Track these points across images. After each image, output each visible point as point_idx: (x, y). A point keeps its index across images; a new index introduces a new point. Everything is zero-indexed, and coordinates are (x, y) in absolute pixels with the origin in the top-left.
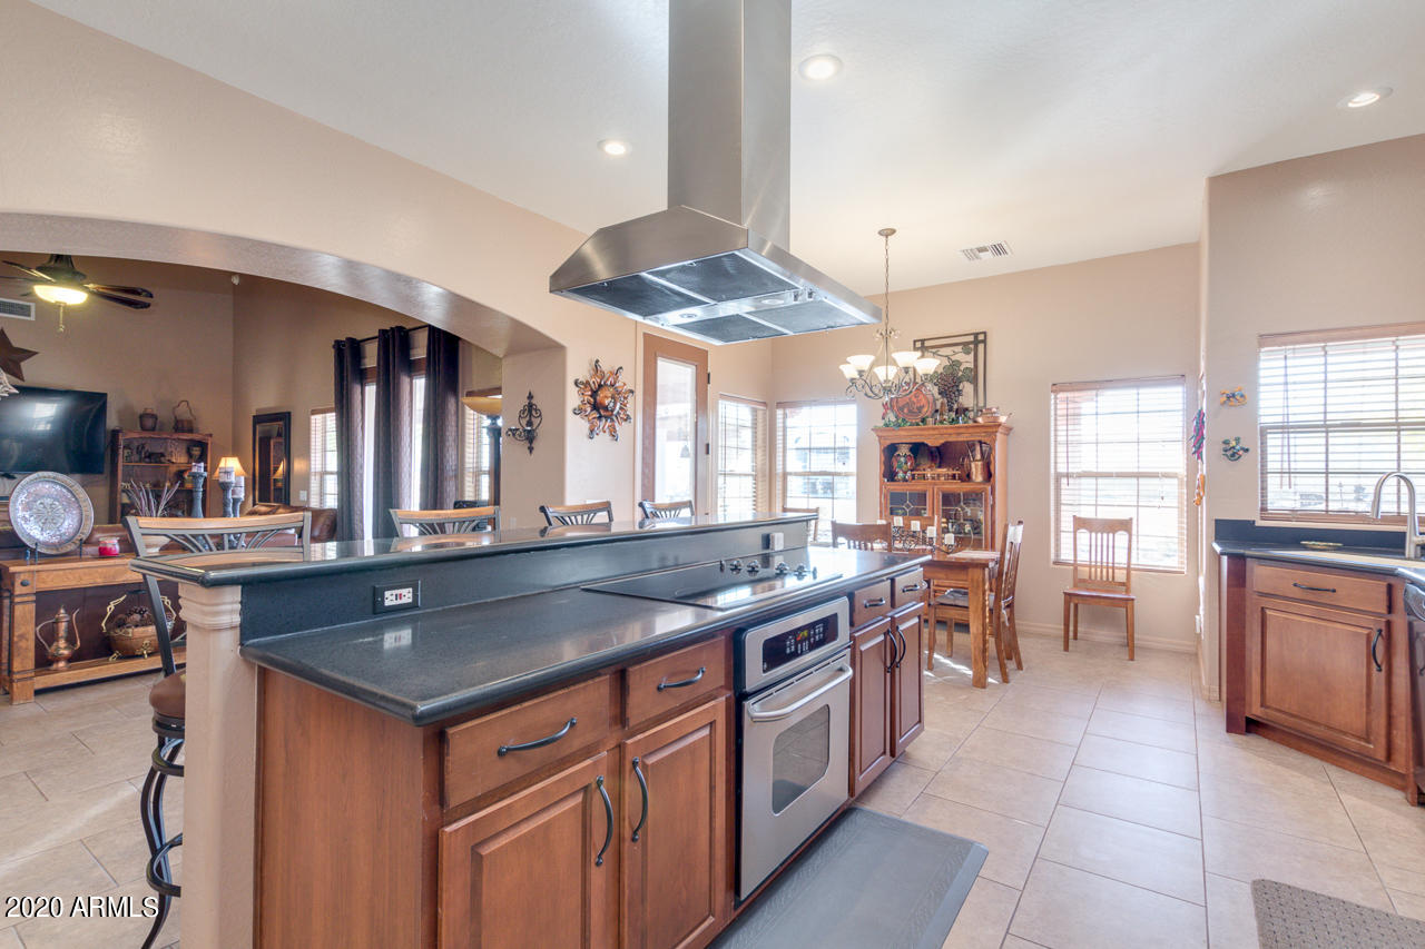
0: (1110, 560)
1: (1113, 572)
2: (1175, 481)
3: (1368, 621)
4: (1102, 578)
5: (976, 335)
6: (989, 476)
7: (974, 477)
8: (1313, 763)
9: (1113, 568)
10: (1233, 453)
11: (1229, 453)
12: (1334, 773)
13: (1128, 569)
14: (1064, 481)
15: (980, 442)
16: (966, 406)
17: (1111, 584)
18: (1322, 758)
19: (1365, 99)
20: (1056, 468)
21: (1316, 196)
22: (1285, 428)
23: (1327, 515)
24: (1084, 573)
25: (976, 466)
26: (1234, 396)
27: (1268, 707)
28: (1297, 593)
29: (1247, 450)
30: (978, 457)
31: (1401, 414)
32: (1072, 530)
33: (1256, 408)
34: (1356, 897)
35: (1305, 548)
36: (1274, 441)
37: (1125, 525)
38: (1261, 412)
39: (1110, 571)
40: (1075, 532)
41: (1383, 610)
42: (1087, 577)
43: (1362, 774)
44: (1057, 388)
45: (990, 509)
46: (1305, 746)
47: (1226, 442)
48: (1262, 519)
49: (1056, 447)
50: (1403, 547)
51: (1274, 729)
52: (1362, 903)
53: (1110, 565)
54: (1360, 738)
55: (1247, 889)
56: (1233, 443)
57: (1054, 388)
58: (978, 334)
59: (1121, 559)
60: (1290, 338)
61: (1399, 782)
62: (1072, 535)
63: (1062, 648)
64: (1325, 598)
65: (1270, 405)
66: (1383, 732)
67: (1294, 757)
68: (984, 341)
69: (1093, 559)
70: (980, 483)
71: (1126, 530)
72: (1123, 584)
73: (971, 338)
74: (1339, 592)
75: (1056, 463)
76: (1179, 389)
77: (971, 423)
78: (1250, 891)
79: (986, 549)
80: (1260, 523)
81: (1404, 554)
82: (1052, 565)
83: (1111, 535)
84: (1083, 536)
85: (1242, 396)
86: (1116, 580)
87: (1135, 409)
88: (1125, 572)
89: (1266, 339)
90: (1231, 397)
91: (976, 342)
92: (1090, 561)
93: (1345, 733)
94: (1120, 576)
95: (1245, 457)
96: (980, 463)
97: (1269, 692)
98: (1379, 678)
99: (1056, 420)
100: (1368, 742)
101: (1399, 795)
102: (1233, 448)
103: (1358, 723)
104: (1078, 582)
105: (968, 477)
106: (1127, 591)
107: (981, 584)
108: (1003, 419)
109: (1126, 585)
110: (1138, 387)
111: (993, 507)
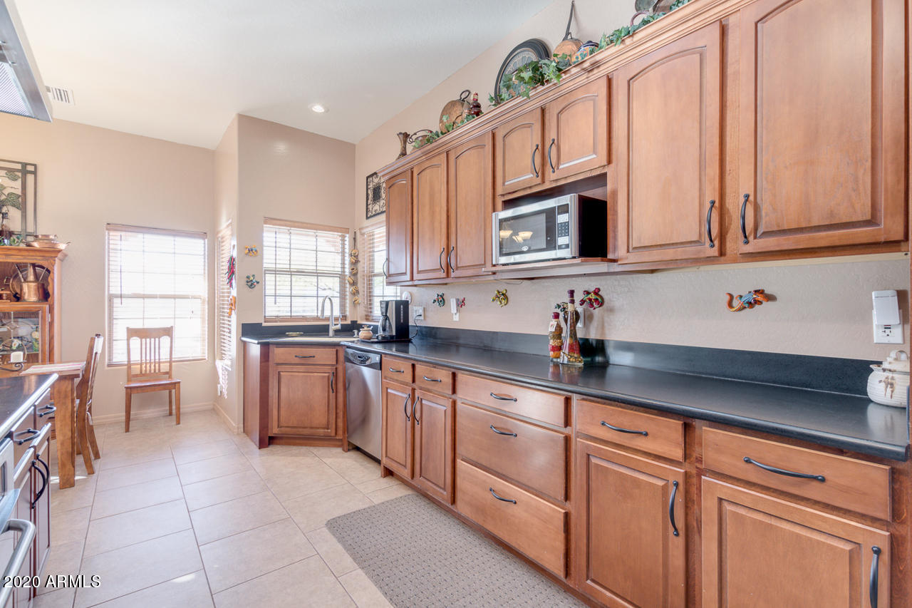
0: (157, 357)
1: (159, 366)
2: (199, 301)
3: (327, 369)
4: (150, 370)
5: (25, 165)
6: (45, 295)
7: (26, 297)
8: (304, 449)
9: (159, 363)
10: (251, 284)
11: (249, 284)
12: (315, 450)
13: (171, 362)
14: (117, 301)
15: (34, 266)
16: (12, 230)
17: (157, 374)
18: (306, 445)
19: (318, 109)
20: (109, 291)
21: (281, 147)
22: (276, 272)
23: (291, 318)
24: (136, 370)
25: (29, 287)
26: (252, 250)
27: (281, 427)
28: (297, 361)
29: (258, 283)
30: (31, 278)
31: (318, 268)
32: (126, 338)
33: (262, 258)
34: (361, 506)
35: (288, 336)
36: (269, 279)
37: (168, 332)
38: (265, 261)
39: (157, 365)
40: (128, 340)
41: (334, 363)
42: (139, 373)
43: (323, 446)
44: (111, 226)
45: (47, 326)
46: (297, 441)
47: (248, 277)
48: (265, 322)
49: (109, 273)
50: (328, 332)
51: (281, 438)
52: (364, 507)
53: (157, 361)
54: (324, 428)
55: (325, 530)
56: (252, 278)
57: (109, 227)
58: (26, 164)
59: (165, 356)
60: (278, 222)
61: (340, 443)
62: (126, 342)
63: (124, 430)
64: (311, 361)
65: (268, 259)
66: (334, 422)
67: (295, 449)
68: (35, 173)
69: (144, 358)
70: (34, 303)
71: (169, 335)
72: (167, 373)
73: (19, 167)
74: (316, 356)
75: (109, 286)
76: (202, 241)
77: (23, 246)
78: (327, 531)
79: (43, 362)
80: (264, 324)
81: (328, 335)
82: (107, 368)
83: (157, 339)
84: (135, 342)
85: (256, 251)
86: (162, 371)
87: (173, 251)
88: (168, 364)
89: (268, 220)
90: (250, 250)
91: (24, 172)
92: (141, 360)
93: (318, 428)
94: (165, 368)
95: (258, 286)
96: (33, 285)
97: (281, 418)
98: (332, 395)
99: (109, 252)
100: (328, 429)
101: (339, 450)
102: (252, 281)
103: (323, 421)
104: (130, 377)
105: (17, 297)
106: (170, 377)
107: (70, 394)
108: (62, 246)
109: (168, 373)
110: (174, 236)
111: (51, 324)
